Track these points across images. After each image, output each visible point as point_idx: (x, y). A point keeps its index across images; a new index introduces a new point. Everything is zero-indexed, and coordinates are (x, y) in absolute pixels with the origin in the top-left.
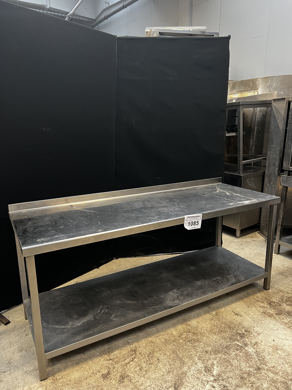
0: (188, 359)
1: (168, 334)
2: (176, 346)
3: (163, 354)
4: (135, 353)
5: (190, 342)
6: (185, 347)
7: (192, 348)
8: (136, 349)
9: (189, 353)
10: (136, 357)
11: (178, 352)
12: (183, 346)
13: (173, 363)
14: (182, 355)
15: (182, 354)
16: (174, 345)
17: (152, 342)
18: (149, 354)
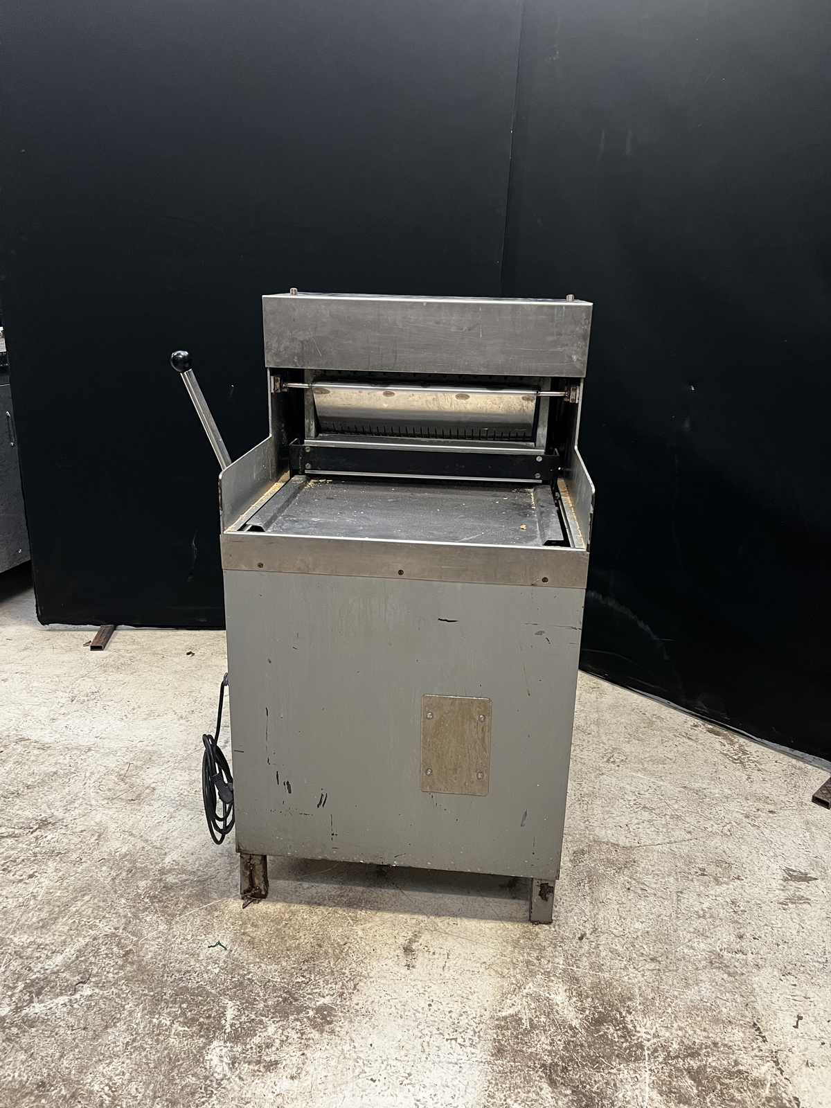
0: (68, 928)
1: (157, 848)
2: (114, 883)
3: (61, 873)
4: (37, 829)
5: (152, 903)
6: (123, 901)
7: (125, 916)
8: (53, 824)
9: (98, 921)
10: (18, 837)
11: (87, 898)
12: (122, 896)
13: (30, 908)
14: (77, 911)
15: (83, 908)
16: (113, 879)
17: (99, 836)
18: (44, 851)
